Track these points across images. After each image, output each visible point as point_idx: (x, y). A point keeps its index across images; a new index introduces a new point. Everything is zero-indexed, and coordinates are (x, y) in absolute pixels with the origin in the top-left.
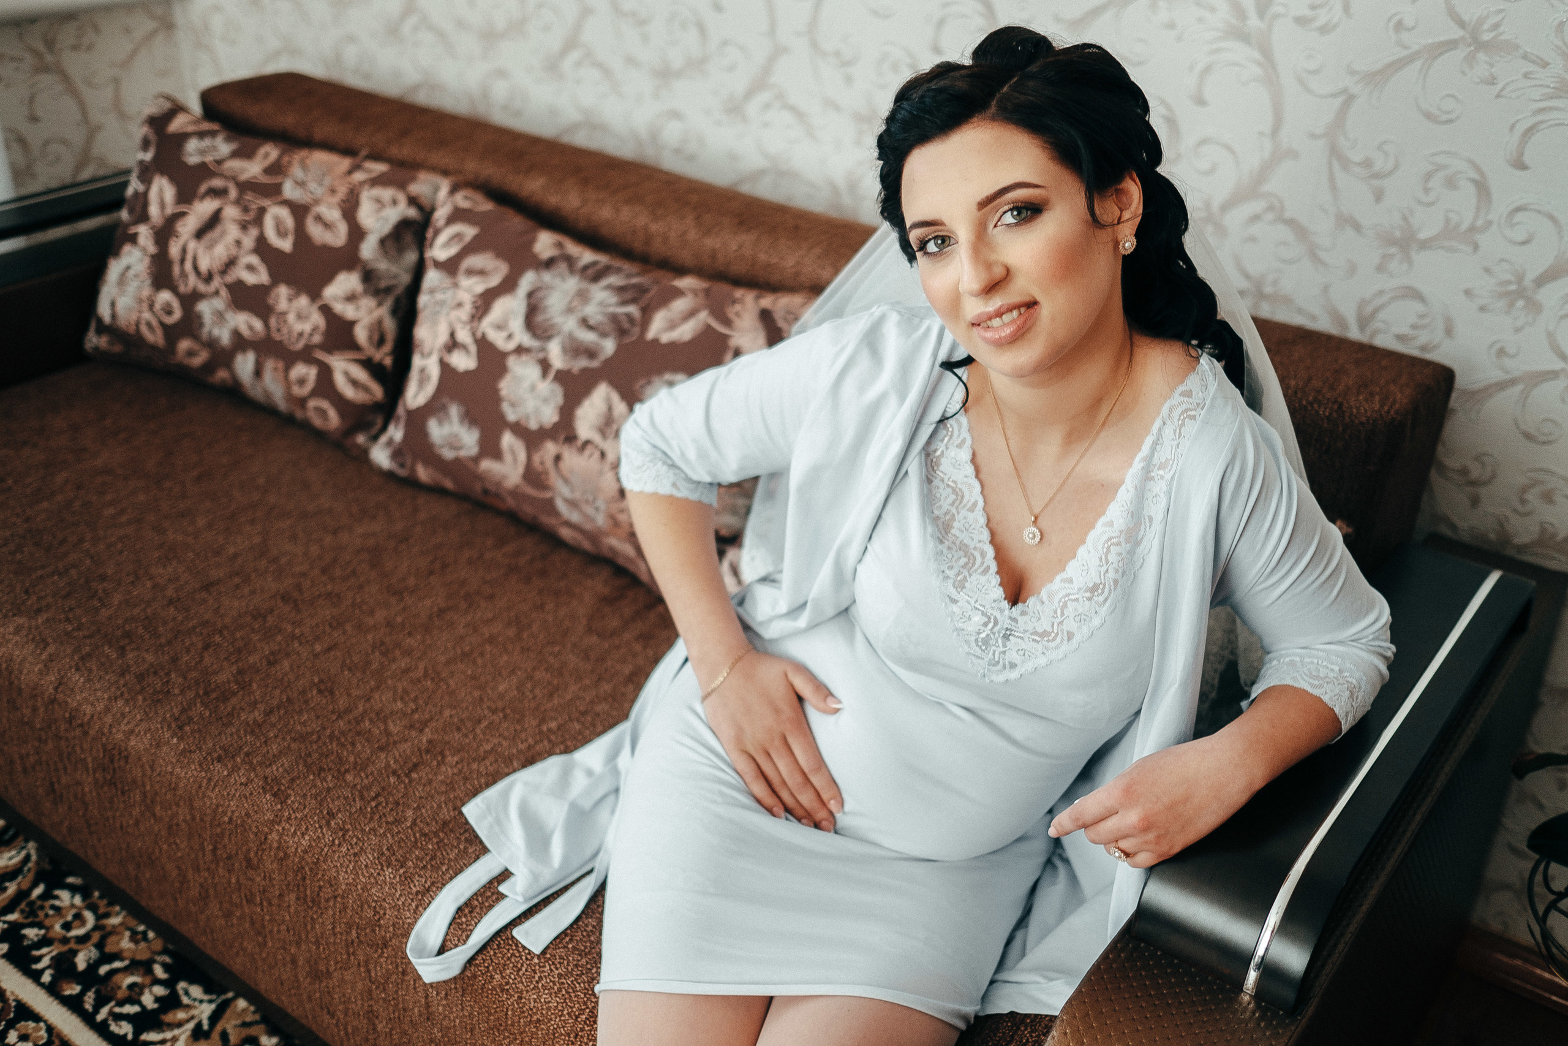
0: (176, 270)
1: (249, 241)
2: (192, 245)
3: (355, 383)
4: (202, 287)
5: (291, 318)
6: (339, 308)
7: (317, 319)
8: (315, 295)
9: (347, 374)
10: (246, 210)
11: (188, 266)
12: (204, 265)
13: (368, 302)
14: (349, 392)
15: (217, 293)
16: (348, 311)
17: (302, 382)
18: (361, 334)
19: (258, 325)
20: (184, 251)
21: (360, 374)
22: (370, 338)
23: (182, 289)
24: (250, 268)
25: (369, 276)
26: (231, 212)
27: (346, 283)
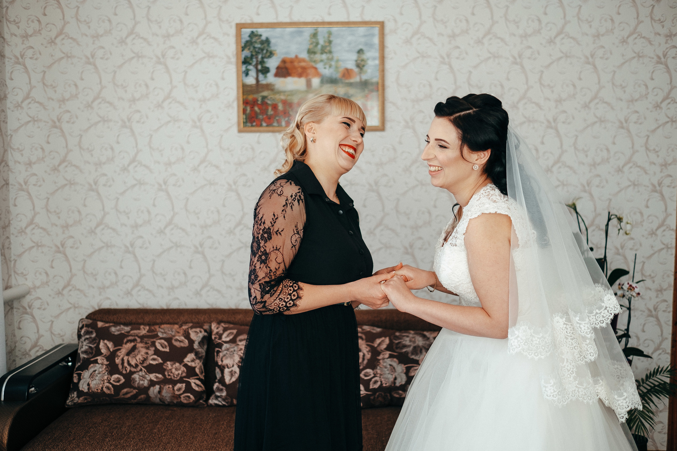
0: (120, 367)
1: (151, 351)
2: (126, 358)
3: (198, 385)
4: (133, 370)
5: (174, 370)
6: (189, 364)
7: (183, 369)
8: (181, 362)
9: (195, 383)
10: (146, 343)
11: (126, 364)
12: (133, 362)
13: (198, 361)
14: (197, 389)
15: (141, 370)
16: (193, 364)
17: (179, 389)
18: (197, 370)
19: (160, 376)
20: (123, 360)
21: (198, 382)
22: (200, 372)
23: (124, 372)
24: (154, 359)
25: (197, 354)
26: (139, 345)
27: (191, 356)
